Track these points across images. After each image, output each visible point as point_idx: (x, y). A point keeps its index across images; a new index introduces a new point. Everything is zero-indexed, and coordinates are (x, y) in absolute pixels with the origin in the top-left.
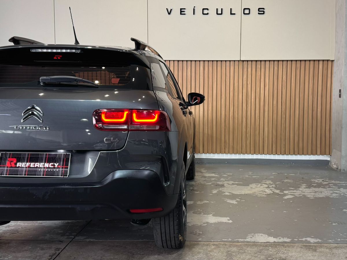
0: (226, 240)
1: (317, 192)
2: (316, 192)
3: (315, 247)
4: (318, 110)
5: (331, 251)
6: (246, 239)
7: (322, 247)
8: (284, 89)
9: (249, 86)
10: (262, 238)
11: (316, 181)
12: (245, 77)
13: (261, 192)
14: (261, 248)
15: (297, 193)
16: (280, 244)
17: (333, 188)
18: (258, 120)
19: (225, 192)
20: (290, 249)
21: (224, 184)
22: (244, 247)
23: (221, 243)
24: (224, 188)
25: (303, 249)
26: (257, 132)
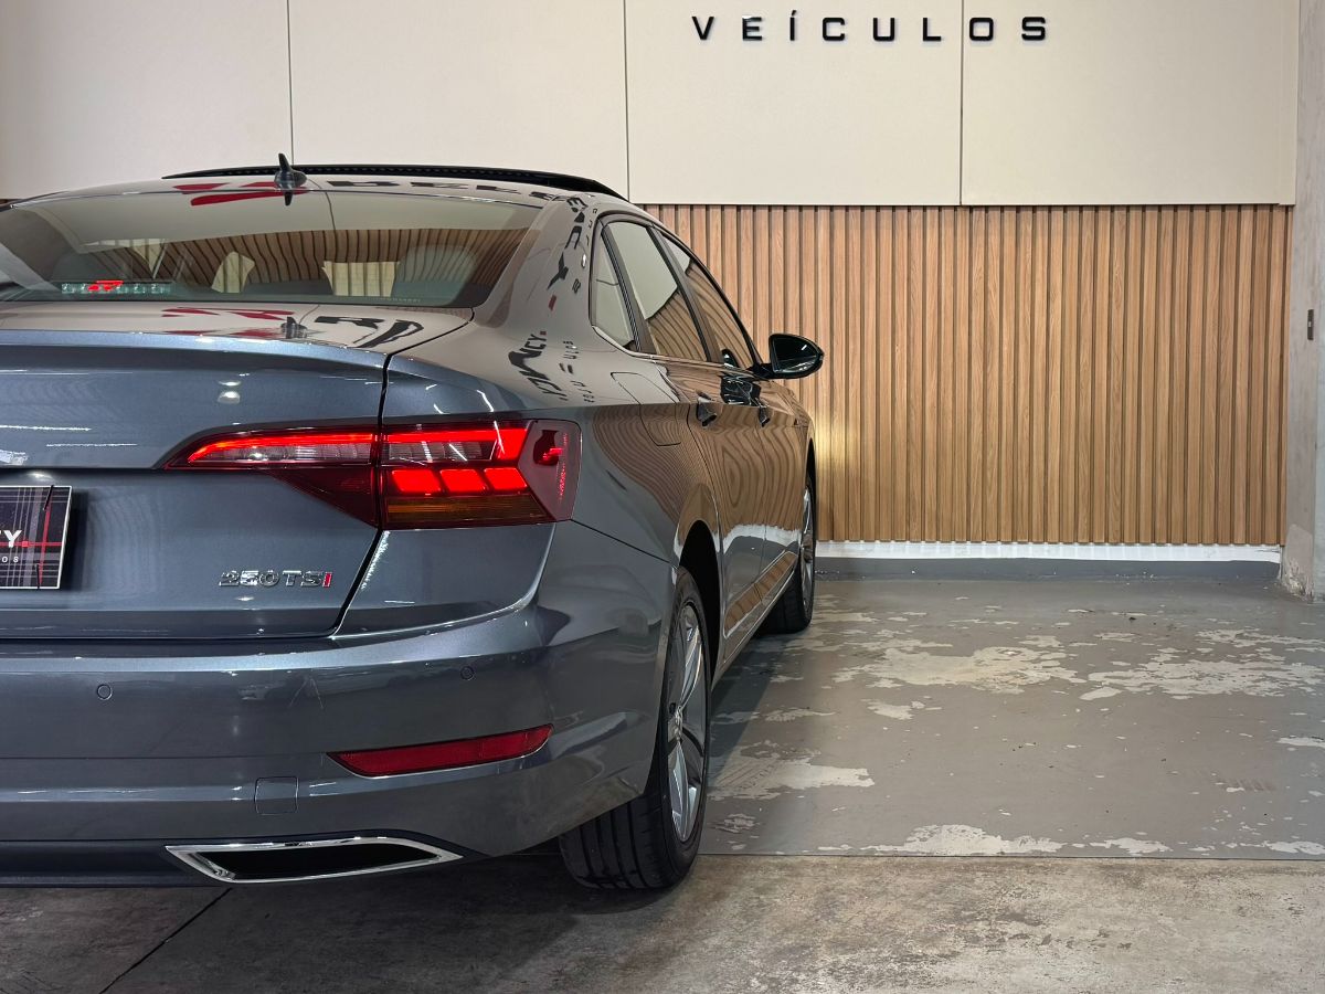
0: (830, 848)
1: (1207, 675)
2: (1201, 676)
3: (1141, 870)
4: (1238, 383)
5: (1190, 886)
6: (902, 845)
7: (1164, 872)
8: (1118, 307)
9: (994, 298)
10: (960, 841)
11: (1216, 637)
12: (978, 264)
13: (1011, 677)
14: (948, 875)
15: (1136, 680)
16: (1018, 863)
17: (1268, 661)
18: (1027, 421)
19: (878, 679)
20: (1049, 879)
21: (885, 649)
22: (885, 873)
23: (808, 858)
24: (879, 666)
25: (1093, 880)
26: (1024, 462)
